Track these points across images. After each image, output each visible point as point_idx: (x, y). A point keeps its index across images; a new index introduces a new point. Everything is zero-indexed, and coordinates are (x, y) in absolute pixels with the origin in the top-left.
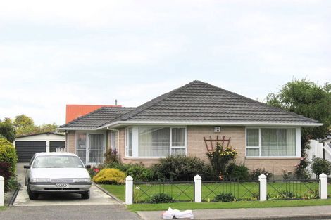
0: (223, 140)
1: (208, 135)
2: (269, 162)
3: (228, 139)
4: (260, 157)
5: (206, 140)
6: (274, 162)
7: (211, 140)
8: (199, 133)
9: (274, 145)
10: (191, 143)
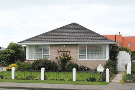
0: (67, 52)
1: (59, 49)
2: (90, 62)
3: (69, 51)
4: (86, 60)
5: (58, 52)
6: (93, 62)
7: (61, 52)
8: (55, 48)
9: (94, 54)
10: (51, 53)
